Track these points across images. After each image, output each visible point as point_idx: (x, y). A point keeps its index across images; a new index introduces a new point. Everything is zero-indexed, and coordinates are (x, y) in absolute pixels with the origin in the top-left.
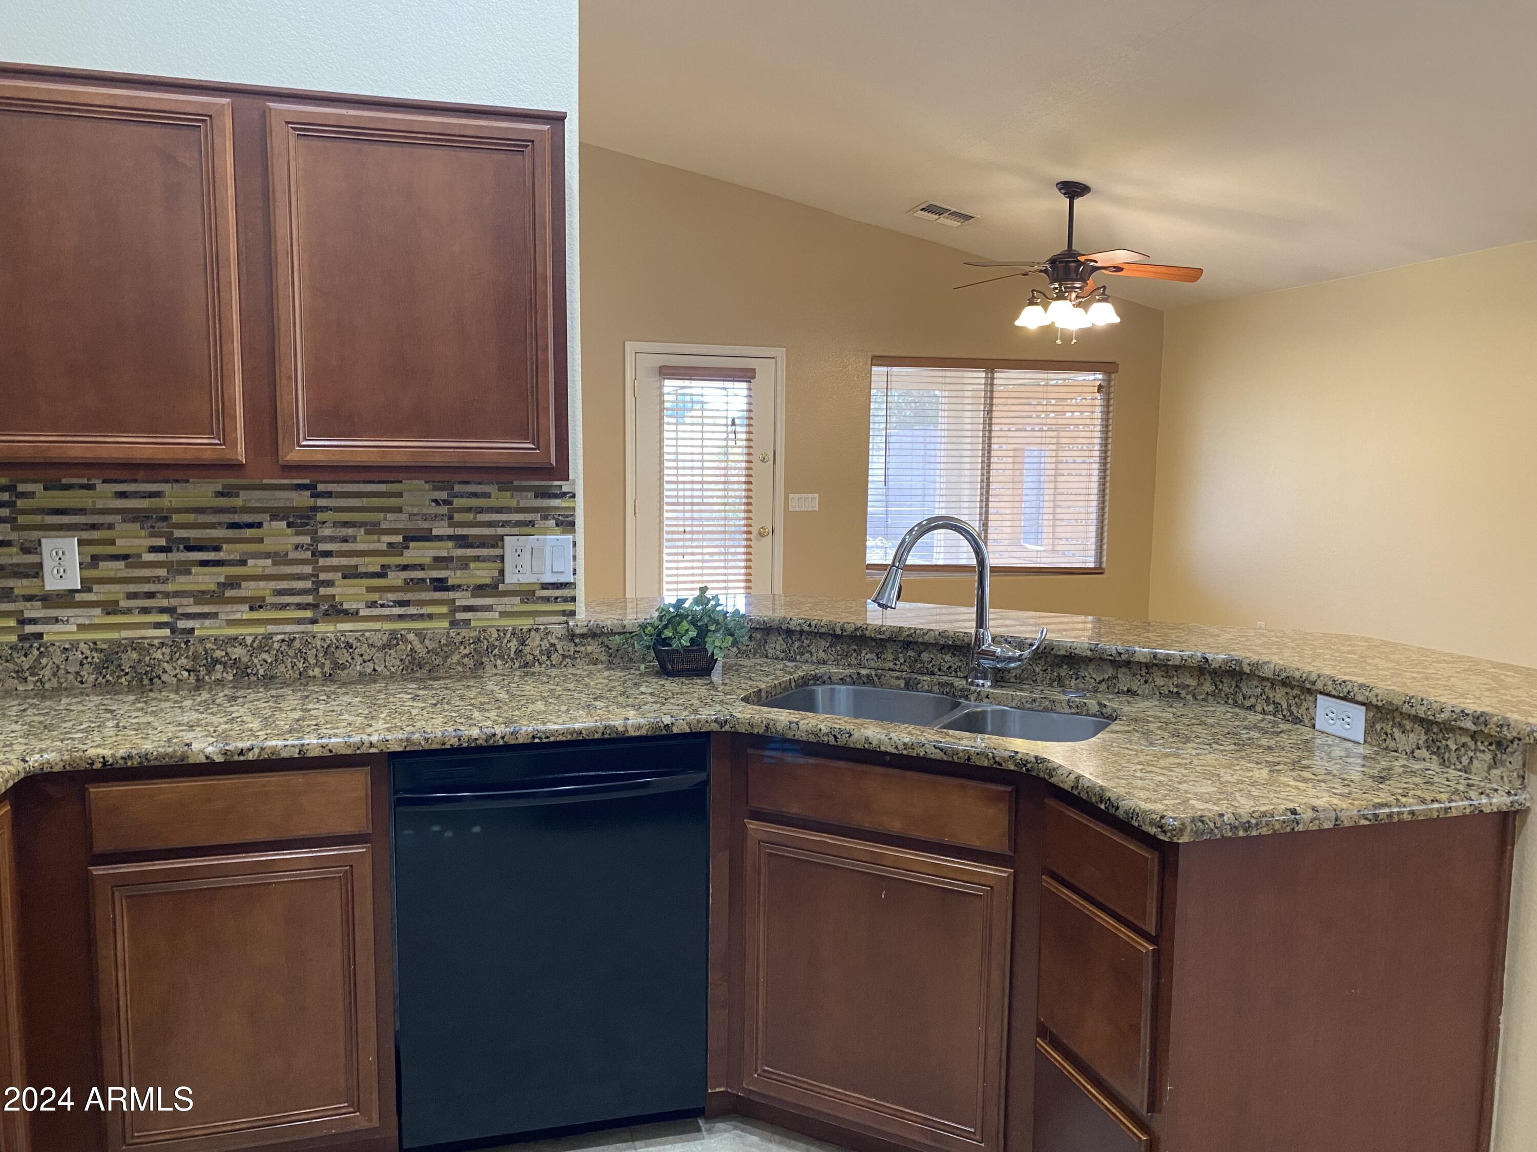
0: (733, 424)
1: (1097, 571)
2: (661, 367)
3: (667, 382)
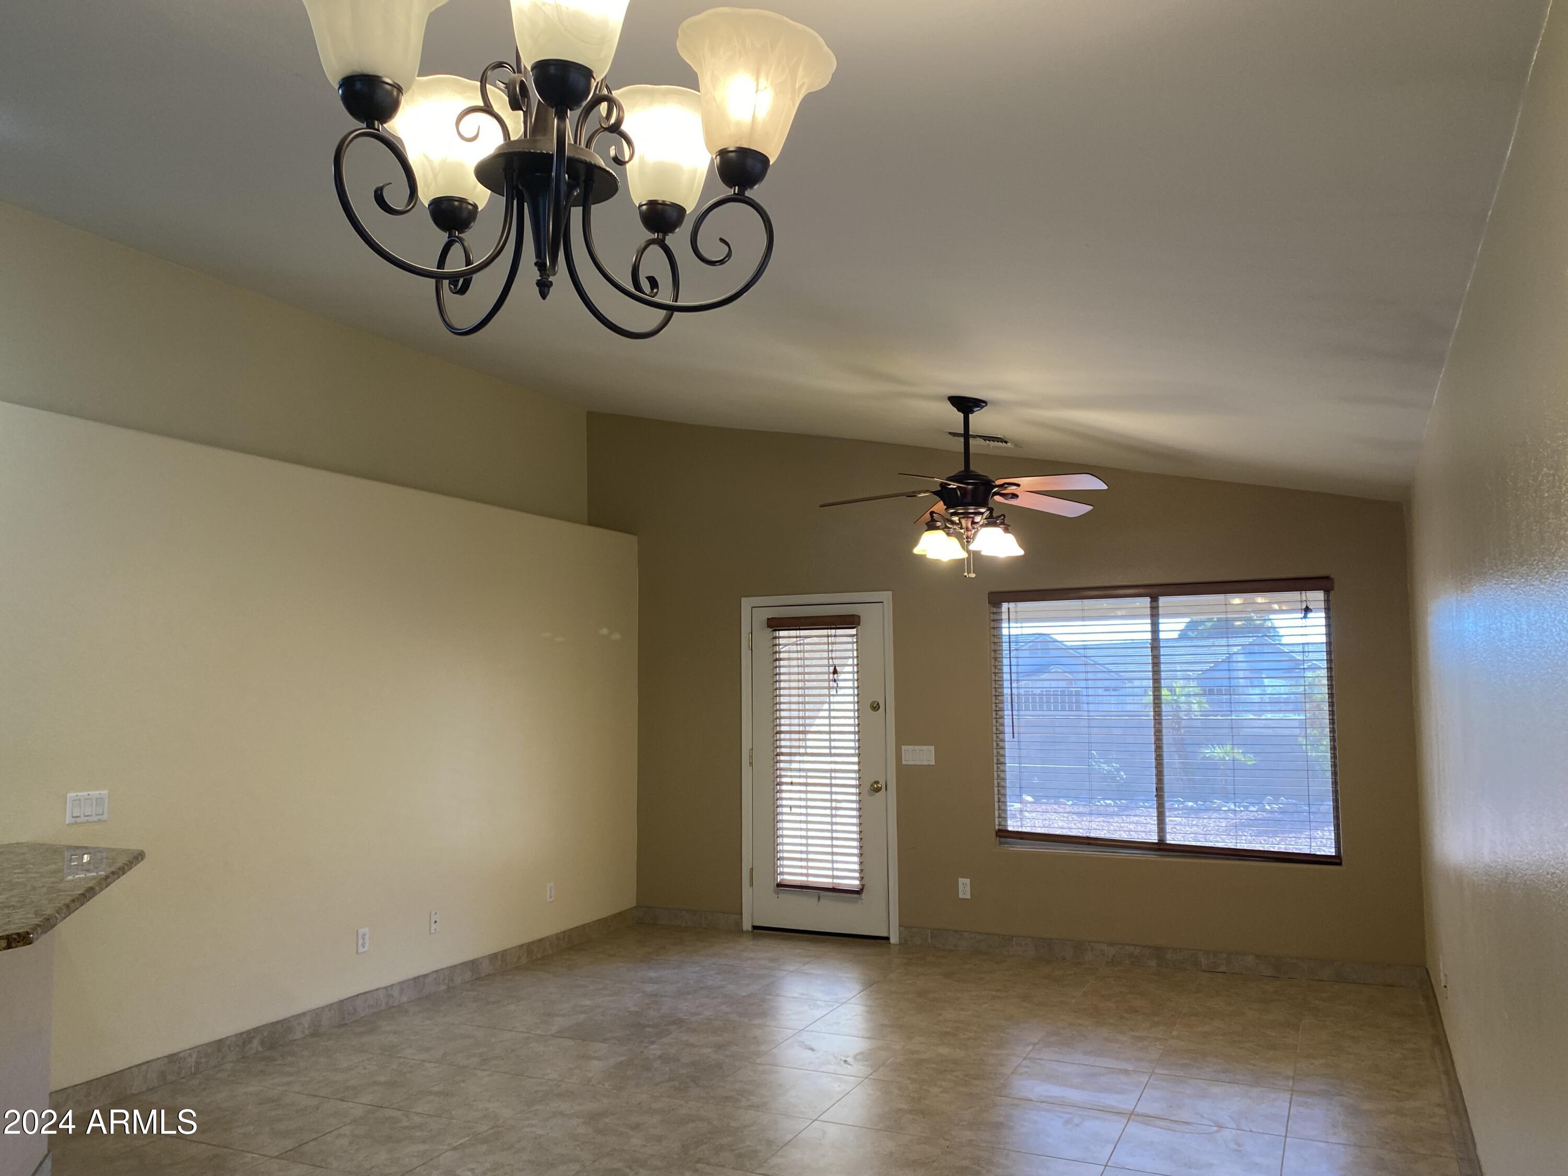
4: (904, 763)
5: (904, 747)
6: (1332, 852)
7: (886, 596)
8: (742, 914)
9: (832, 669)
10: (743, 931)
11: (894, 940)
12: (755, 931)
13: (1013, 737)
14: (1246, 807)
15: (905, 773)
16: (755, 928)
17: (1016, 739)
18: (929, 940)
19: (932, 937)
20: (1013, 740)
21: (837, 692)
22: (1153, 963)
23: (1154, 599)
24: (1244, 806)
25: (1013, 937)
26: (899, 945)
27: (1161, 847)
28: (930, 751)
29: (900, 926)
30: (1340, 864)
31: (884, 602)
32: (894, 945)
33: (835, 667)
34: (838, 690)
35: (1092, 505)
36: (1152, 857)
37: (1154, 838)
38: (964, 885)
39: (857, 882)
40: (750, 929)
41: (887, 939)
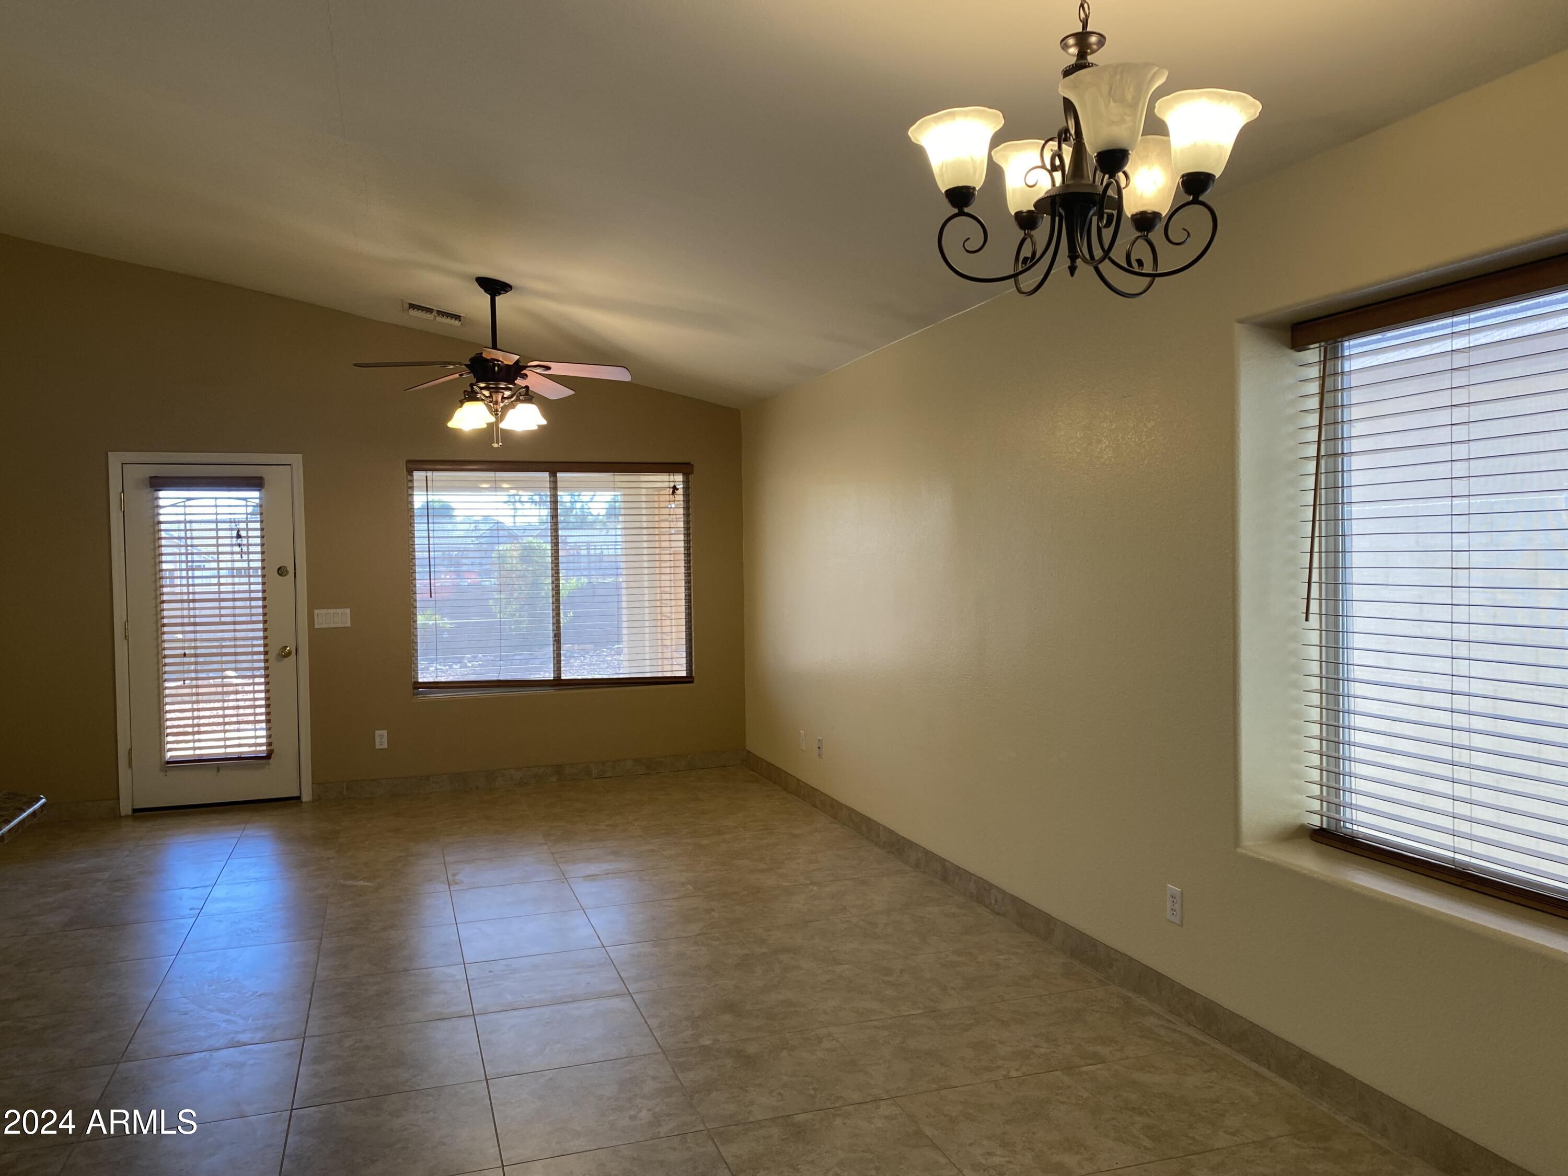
0: (239, 536)
1: (687, 680)
2: (151, 478)
3: (162, 494)
4: (316, 626)
5: (316, 612)
6: (684, 674)
7: (296, 459)
8: (119, 799)
9: (234, 533)
10: (120, 816)
11: (306, 798)
12: (137, 814)
13: (431, 597)
14: (451, 667)
15: (318, 637)
16: (135, 811)
17: (433, 598)
18: (345, 792)
19: (346, 789)
20: (431, 599)
21: (242, 557)
22: (554, 779)
23: (553, 474)
24: (449, 665)
25: (430, 776)
26: (312, 802)
27: (558, 682)
28: (346, 613)
29: (312, 784)
30: (692, 682)
31: (294, 466)
32: (306, 802)
33: (238, 531)
34: (243, 555)
35: (574, 391)
36: (550, 691)
37: (549, 675)
38: (381, 736)
39: (264, 748)
40: (130, 812)
41: (298, 798)
